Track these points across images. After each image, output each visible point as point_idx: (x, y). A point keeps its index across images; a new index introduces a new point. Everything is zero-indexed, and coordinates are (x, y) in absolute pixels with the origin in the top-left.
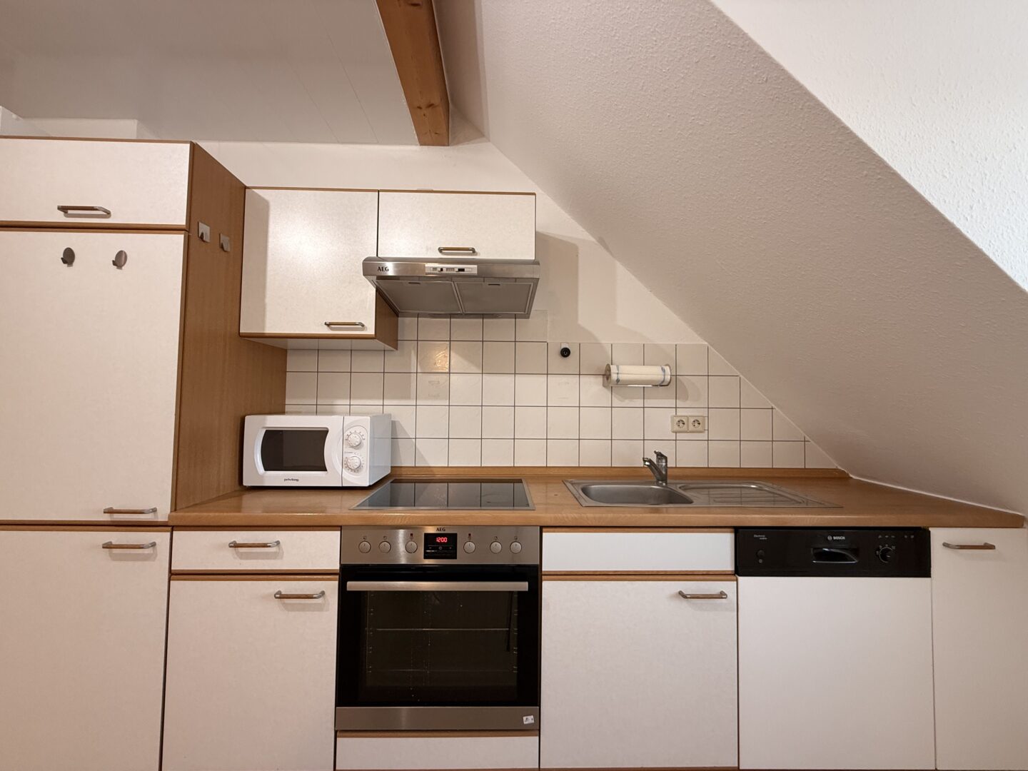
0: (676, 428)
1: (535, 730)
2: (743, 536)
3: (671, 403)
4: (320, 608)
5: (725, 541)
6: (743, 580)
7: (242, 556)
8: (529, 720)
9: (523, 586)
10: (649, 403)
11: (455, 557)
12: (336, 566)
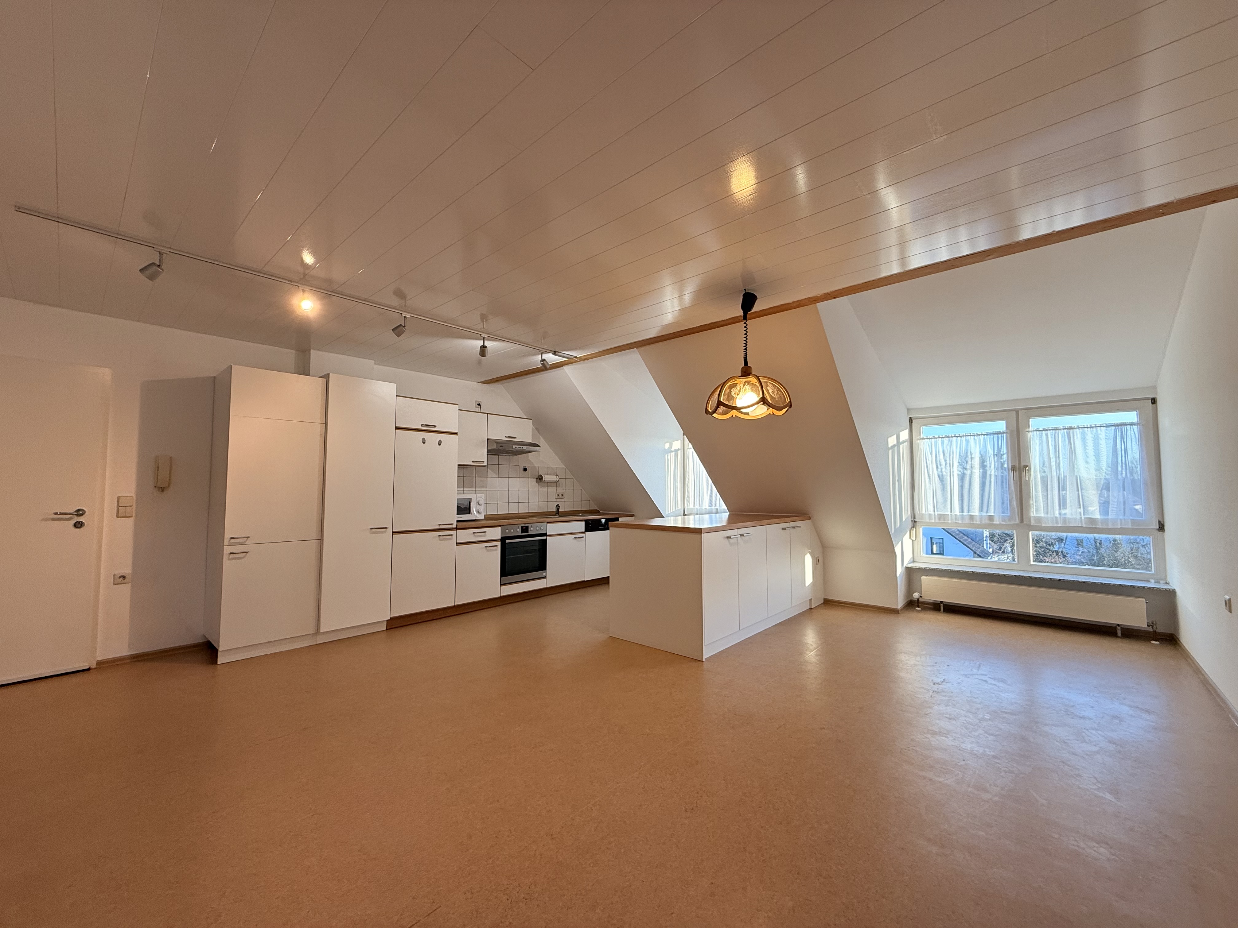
0: (556, 497)
1: (545, 577)
2: (587, 522)
3: (555, 488)
4: (496, 550)
5: (583, 524)
6: (586, 533)
7: (476, 536)
8: (544, 574)
9: (544, 538)
10: (549, 488)
11: (528, 532)
12: (500, 538)
